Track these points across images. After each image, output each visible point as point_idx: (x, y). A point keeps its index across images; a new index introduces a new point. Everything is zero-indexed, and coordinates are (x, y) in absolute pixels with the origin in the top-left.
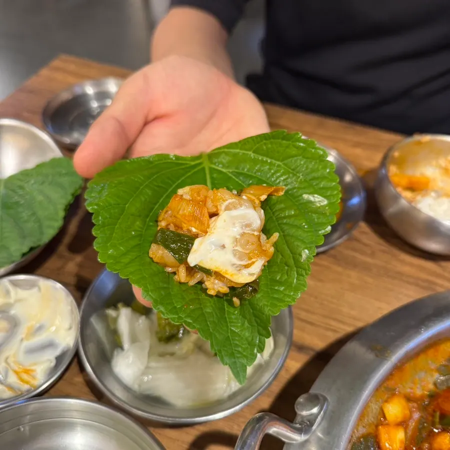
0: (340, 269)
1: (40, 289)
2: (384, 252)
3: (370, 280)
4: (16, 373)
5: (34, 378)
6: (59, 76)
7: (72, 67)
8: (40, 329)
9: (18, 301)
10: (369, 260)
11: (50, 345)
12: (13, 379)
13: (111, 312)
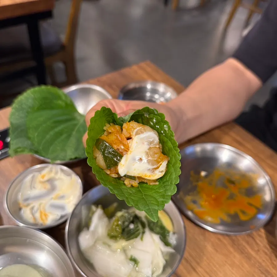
0: (232, 250)
1: (71, 178)
2: (266, 254)
3: (246, 265)
4: (41, 213)
5: (46, 219)
6: (140, 72)
7: (149, 69)
8: (62, 197)
9: (60, 179)
10: (253, 253)
11: (62, 208)
12: (38, 215)
13: (94, 208)
